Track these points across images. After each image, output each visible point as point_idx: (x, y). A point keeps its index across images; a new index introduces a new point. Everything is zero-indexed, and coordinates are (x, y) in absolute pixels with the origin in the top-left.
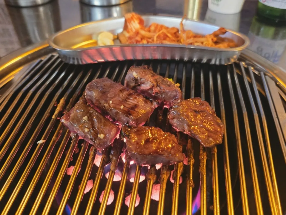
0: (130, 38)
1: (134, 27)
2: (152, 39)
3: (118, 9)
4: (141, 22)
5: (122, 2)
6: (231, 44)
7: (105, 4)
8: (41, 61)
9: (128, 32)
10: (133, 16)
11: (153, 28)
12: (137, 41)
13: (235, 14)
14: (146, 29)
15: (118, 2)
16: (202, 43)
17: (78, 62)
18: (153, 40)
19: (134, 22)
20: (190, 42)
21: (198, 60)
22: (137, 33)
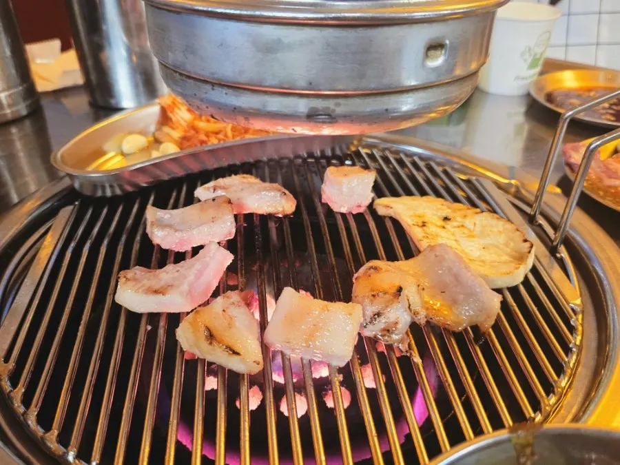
0: (185, 138)
1: (182, 118)
2: (223, 133)
10: (175, 100)
12: (202, 142)
18: (226, 136)
22: (194, 128)
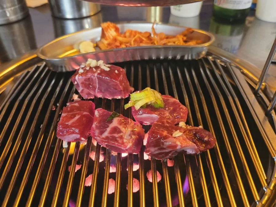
0: (109, 44)
1: (111, 35)
2: (129, 43)
3: (89, 20)
4: (117, 30)
5: (92, 14)
6: (199, 41)
7: (77, 16)
8: (28, 72)
9: (106, 39)
10: (109, 25)
11: (127, 34)
12: (117, 47)
13: (195, 17)
14: (122, 35)
15: (88, 15)
16: (174, 43)
17: (66, 69)
18: (131, 44)
19: (111, 30)
20: (163, 43)
21: (172, 58)
22: (115, 40)
